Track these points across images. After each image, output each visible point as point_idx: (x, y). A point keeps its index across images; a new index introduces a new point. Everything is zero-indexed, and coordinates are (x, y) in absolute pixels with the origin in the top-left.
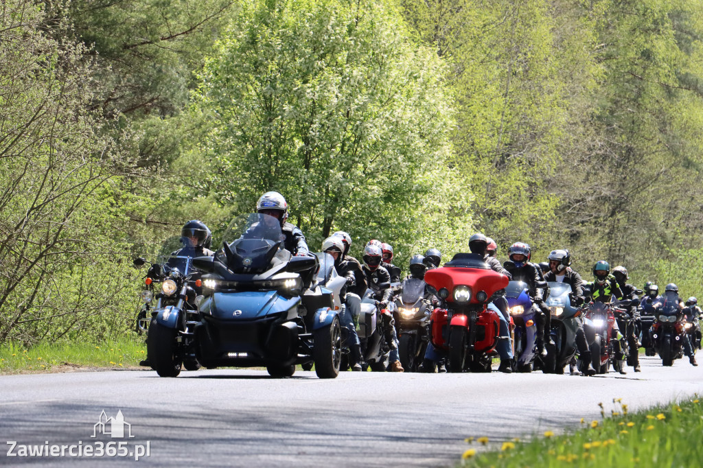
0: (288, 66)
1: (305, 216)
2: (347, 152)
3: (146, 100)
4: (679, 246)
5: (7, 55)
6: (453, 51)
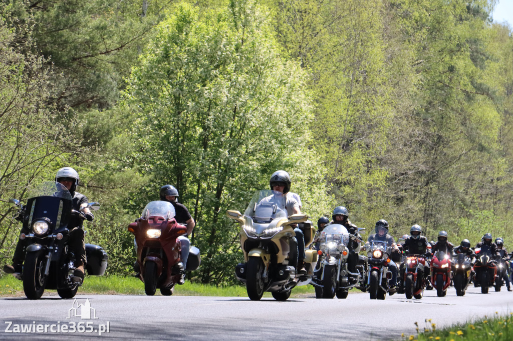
0: (192, 74)
1: (203, 183)
2: (234, 137)
3: (88, 97)
4: (476, 208)
6: (312, 64)
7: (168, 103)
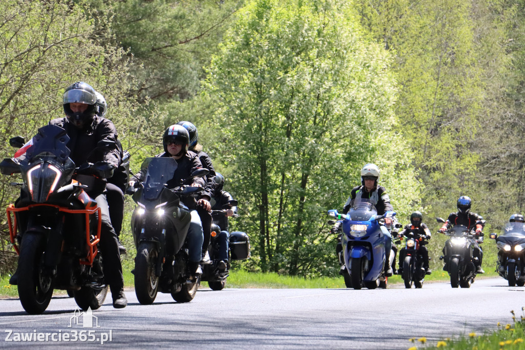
0: (273, 62)
1: (288, 173)
2: (318, 124)
3: (168, 88)
5: (67, 58)
6: (398, 47)
7: (250, 93)
